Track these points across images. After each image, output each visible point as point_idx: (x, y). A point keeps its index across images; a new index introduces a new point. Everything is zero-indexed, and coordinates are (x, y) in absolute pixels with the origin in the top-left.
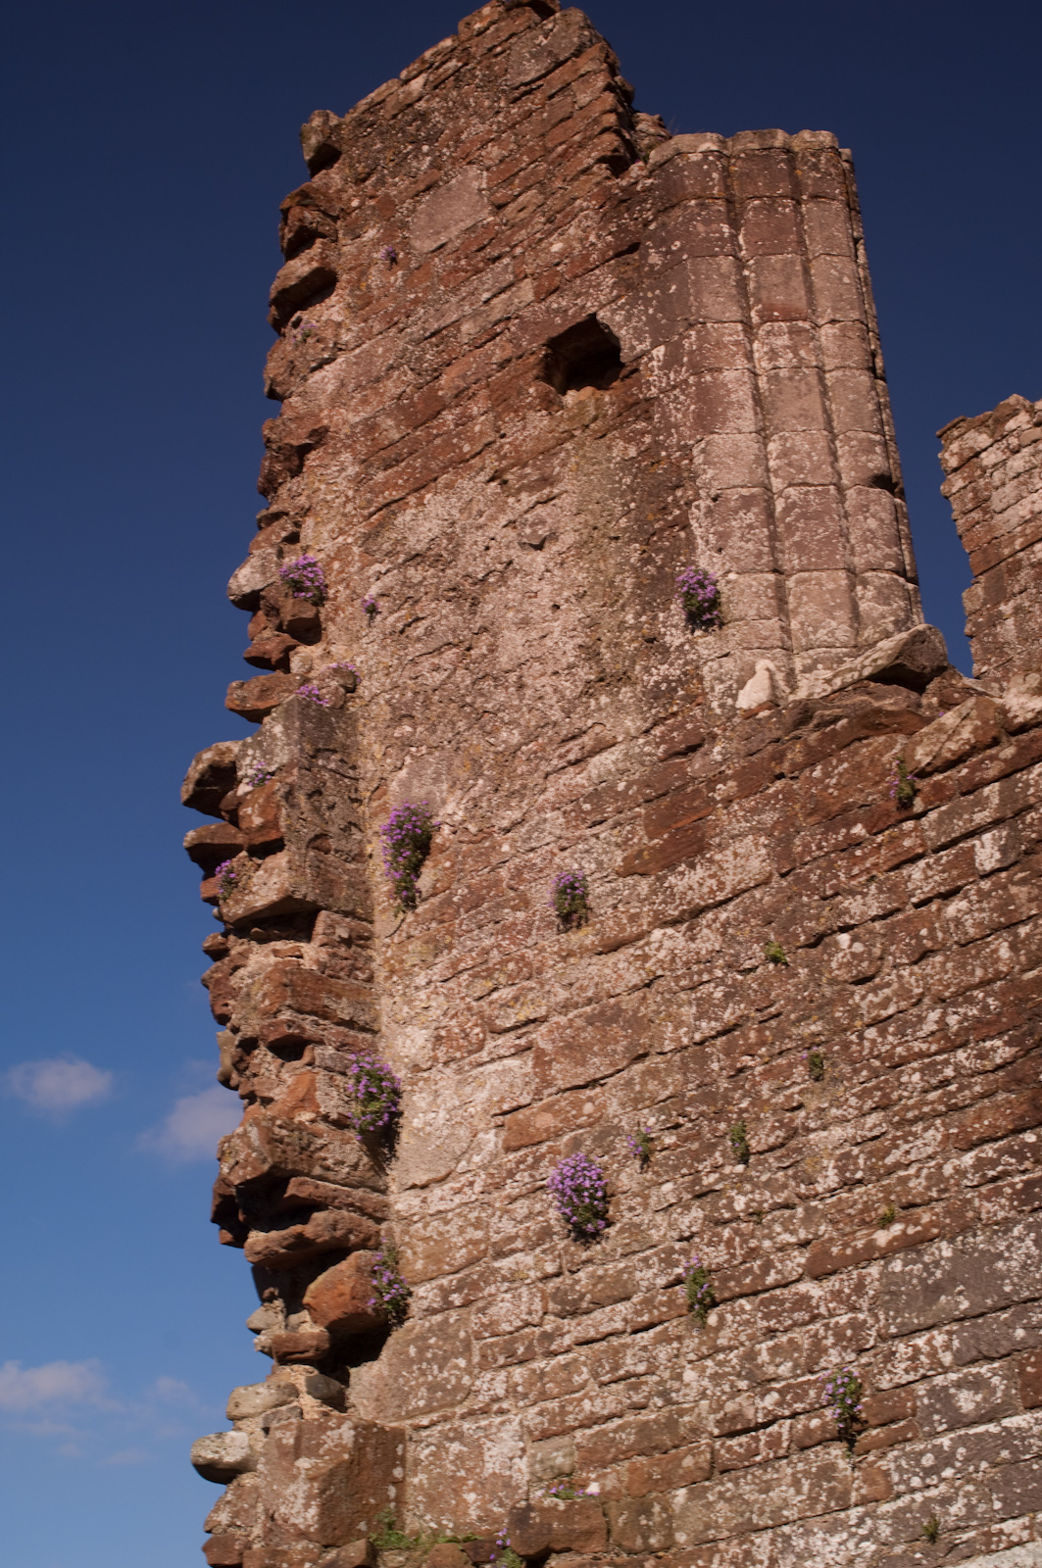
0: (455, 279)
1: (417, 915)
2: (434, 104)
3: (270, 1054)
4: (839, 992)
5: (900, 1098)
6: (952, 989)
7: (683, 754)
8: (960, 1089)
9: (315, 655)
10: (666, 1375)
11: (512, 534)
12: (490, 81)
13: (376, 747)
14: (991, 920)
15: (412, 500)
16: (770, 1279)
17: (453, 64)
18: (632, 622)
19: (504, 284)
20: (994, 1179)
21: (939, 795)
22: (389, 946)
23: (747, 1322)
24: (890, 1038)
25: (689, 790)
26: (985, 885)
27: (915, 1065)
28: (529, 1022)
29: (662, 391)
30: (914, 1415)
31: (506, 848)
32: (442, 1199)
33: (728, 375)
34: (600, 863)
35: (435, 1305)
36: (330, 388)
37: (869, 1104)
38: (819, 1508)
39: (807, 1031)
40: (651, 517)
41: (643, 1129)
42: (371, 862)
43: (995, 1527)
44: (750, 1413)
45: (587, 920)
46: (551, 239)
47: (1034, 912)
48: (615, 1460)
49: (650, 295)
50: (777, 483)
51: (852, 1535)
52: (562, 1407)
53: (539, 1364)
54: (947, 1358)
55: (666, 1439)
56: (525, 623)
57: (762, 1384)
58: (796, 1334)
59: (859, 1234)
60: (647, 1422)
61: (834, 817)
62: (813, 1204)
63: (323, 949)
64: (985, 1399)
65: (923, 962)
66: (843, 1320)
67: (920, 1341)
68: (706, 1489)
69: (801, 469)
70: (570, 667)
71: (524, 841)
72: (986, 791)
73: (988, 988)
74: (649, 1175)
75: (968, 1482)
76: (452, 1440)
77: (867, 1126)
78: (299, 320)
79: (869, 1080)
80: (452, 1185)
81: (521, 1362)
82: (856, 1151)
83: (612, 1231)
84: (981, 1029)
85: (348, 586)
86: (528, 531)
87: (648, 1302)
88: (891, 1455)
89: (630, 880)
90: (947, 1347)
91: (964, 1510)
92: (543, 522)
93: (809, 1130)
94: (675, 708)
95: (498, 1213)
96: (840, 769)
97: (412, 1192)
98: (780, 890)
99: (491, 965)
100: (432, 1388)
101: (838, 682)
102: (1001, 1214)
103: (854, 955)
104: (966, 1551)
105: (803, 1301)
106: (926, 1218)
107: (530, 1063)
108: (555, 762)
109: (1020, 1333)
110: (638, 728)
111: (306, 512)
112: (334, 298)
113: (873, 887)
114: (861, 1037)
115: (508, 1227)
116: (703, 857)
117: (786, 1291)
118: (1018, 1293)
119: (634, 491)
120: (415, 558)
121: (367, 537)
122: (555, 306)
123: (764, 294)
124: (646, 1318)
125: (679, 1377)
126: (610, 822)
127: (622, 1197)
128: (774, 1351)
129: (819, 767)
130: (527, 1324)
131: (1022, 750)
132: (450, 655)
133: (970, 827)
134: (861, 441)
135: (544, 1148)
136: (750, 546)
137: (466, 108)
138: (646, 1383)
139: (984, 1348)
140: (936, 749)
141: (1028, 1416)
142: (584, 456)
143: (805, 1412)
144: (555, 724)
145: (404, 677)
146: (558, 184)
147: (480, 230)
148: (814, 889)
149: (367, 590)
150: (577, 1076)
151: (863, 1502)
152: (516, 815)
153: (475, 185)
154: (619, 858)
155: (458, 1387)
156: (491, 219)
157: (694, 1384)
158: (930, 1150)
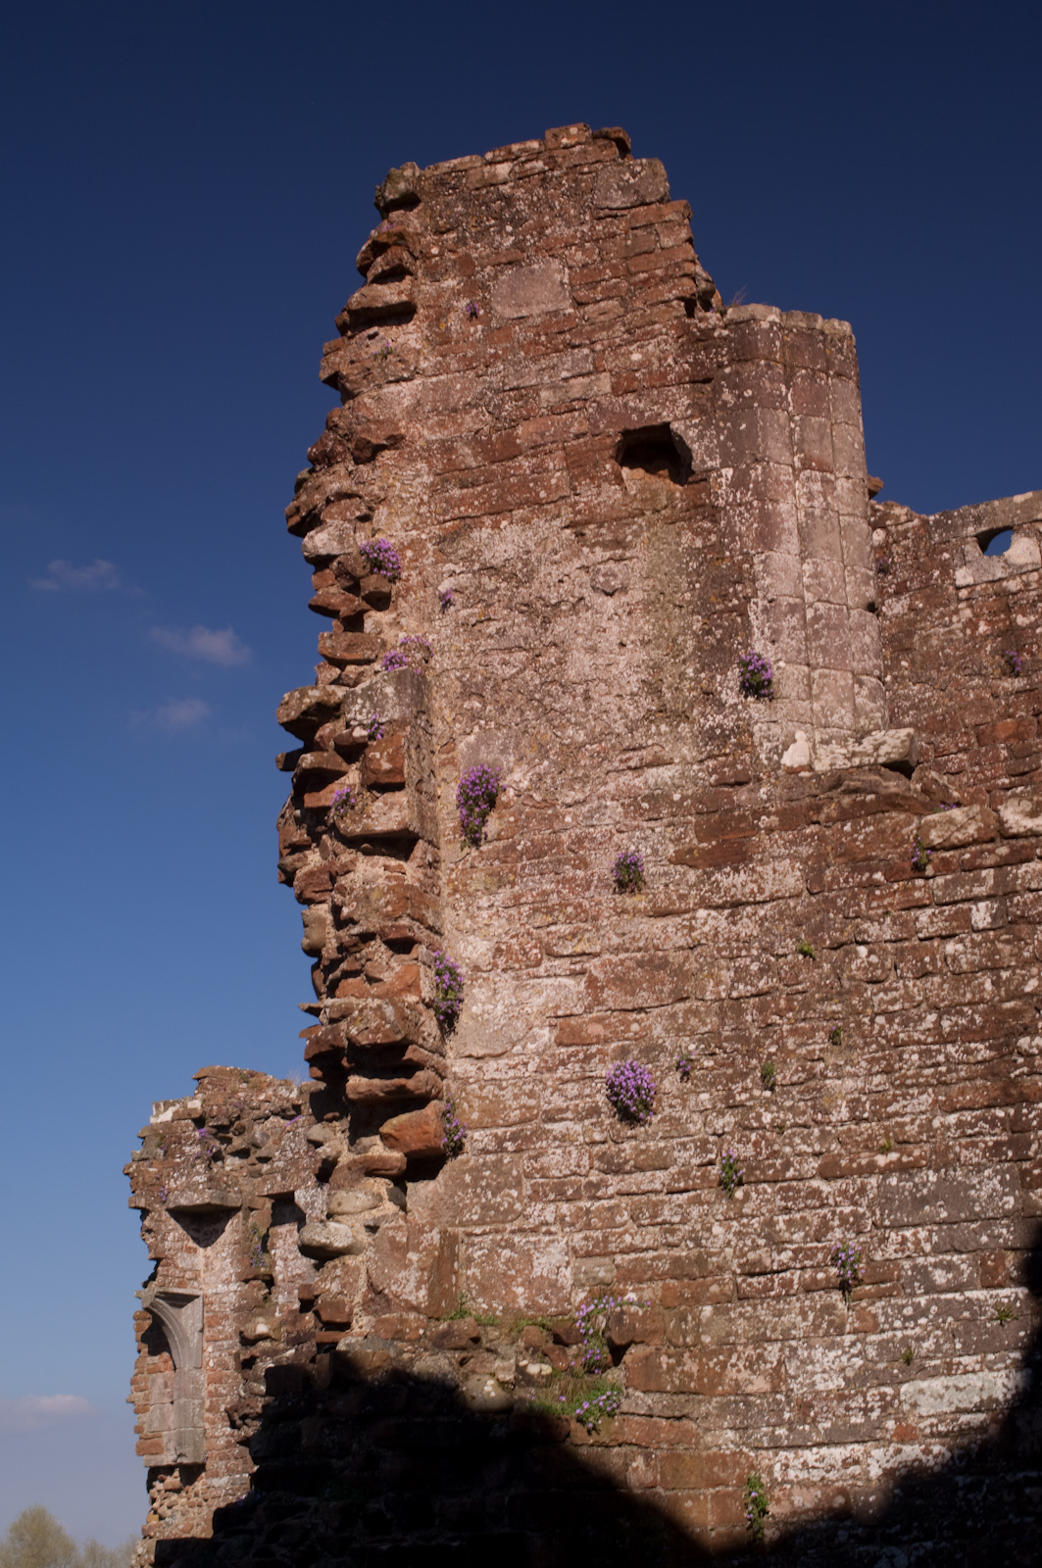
0: (534, 349)
1: (481, 852)
2: (519, 193)
3: (383, 947)
4: (856, 987)
5: (901, 1069)
6: (946, 1002)
7: (732, 785)
8: (949, 1071)
9: (384, 621)
10: (698, 1227)
11: (586, 578)
12: (575, 193)
13: (446, 712)
14: (980, 961)
15: (488, 521)
16: (790, 1174)
17: (539, 165)
18: (692, 675)
19: (584, 371)
20: (970, 1136)
21: (945, 867)
22: (453, 870)
23: (768, 1201)
24: (896, 1026)
25: (736, 813)
26: (978, 937)
27: (915, 1048)
28: (583, 954)
29: (727, 503)
30: (898, 1280)
31: (568, 819)
32: (497, 1070)
33: (783, 507)
34: (655, 852)
35: (490, 1148)
36: (406, 402)
37: (876, 1068)
38: (821, 1332)
39: (829, 1009)
40: (713, 599)
41: (684, 1052)
42: (439, 802)
43: (956, 1360)
44: (768, 1262)
45: (640, 890)
46: (631, 348)
47: (1013, 963)
48: (651, 1279)
49: (721, 424)
50: (809, 597)
51: (844, 1353)
52: (605, 1238)
53: (585, 1204)
54: (928, 1247)
55: (696, 1271)
56: (593, 649)
57: (776, 1243)
58: (807, 1214)
59: (862, 1155)
60: (680, 1257)
61: (858, 862)
62: (828, 1128)
63: (421, 870)
64: (954, 1277)
65: (924, 979)
66: (847, 1210)
67: (908, 1233)
68: (729, 1310)
69: (826, 590)
70: (632, 694)
71: (585, 818)
72: (984, 873)
73: (975, 1007)
74: (689, 1085)
75: (937, 1328)
76: (504, 1248)
77: (874, 1083)
78: (376, 334)
79: (876, 1051)
80: (506, 1061)
81: (568, 1200)
82: (864, 1098)
83: (655, 1119)
84: (967, 1034)
85: (420, 573)
86: (602, 579)
87: (684, 1174)
88: (878, 1304)
89: (679, 867)
90: (929, 1239)
91: (933, 1347)
92: (615, 576)
93: (826, 1077)
94: (728, 751)
95: (550, 1090)
96: (868, 830)
97: (468, 1060)
98: (810, 904)
99: (550, 904)
100: (484, 1207)
101: (856, 761)
102: (975, 1160)
103: (870, 964)
104: (932, 1372)
105: (815, 1193)
106: (917, 1153)
107: (583, 985)
108: (616, 764)
109: (984, 1239)
110: (694, 758)
111: (381, 501)
112: (411, 327)
113: (888, 920)
114: (872, 1021)
115: (558, 1101)
116: (747, 866)
117: (801, 1184)
118: (985, 1213)
119: (699, 575)
120: (491, 570)
121: (442, 540)
122: (631, 404)
123: (806, 447)
124: (682, 1185)
125: (709, 1230)
126: (665, 821)
127: (665, 1098)
128: (790, 1223)
129: (849, 824)
130: (574, 1174)
131: (1013, 851)
132: (521, 656)
133: (970, 895)
134: (862, 575)
135: (594, 1049)
136: (793, 643)
137: (552, 208)
138: (679, 1230)
139: (957, 1245)
140: (947, 835)
141: (985, 1292)
142: (656, 534)
143: (812, 1267)
144: (618, 735)
145: (474, 663)
146: (639, 304)
147: (561, 317)
148: (840, 910)
149: (439, 583)
150: (626, 1002)
151: (855, 1331)
152: (580, 796)
153: (558, 277)
154: (671, 850)
155: (511, 1209)
156: (571, 310)
157: (721, 1236)
158: (923, 1108)
